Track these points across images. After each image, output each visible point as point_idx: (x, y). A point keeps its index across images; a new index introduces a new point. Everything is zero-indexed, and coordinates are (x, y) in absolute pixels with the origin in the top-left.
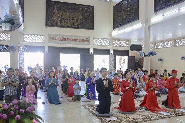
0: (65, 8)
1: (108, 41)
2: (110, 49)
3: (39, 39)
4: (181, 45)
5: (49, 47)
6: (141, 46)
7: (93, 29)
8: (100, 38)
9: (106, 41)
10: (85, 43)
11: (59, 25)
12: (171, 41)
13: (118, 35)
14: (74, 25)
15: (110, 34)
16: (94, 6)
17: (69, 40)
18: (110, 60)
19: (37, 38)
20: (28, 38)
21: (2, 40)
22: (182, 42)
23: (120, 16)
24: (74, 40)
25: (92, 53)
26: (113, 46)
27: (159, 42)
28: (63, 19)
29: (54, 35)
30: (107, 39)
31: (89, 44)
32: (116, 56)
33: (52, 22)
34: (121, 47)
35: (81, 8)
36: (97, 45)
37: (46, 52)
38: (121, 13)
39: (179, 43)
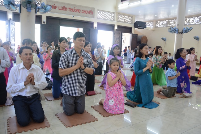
1: (113, 15)
2: (114, 25)
4: (192, 24)
6: (145, 23)
9: (111, 14)
10: (89, 15)
15: (116, 7)
17: (71, 10)
24: (76, 11)
25: (96, 28)
26: (118, 21)
29: (53, 2)
31: (93, 17)
34: (125, 22)
36: (101, 19)
37: (43, 23)
39: (190, 22)
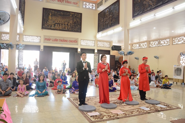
0: (58, 14)
2: (95, 49)
3: (36, 40)
4: (154, 46)
5: (44, 46)
6: (120, 47)
7: (81, 32)
8: (87, 40)
10: (74, 43)
11: (52, 28)
12: (146, 43)
13: (102, 37)
14: (65, 28)
15: (95, 37)
16: (82, 13)
17: (61, 40)
18: (94, 58)
19: (34, 39)
20: (27, 39)
21: (6, 39)
22: (155, 43)
23: (103, 21)
24: (65, 41)
25: (79, 52)
26: (98, 46)
27: (135, 43)
28: (57, 23)
29: (48, 36)
30: (93, 41)
31: (78, 45)
32: (100, 55)
33: (47, 25)
34: (104, 47)
35: (71, 15)
36: (84, 45)
37: (41, 50)
38: (104, 19)
39: (153, 44)
